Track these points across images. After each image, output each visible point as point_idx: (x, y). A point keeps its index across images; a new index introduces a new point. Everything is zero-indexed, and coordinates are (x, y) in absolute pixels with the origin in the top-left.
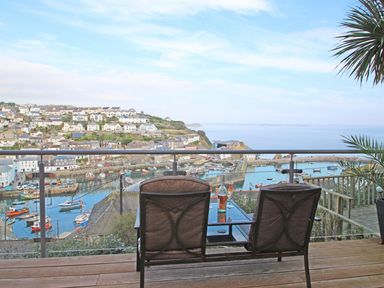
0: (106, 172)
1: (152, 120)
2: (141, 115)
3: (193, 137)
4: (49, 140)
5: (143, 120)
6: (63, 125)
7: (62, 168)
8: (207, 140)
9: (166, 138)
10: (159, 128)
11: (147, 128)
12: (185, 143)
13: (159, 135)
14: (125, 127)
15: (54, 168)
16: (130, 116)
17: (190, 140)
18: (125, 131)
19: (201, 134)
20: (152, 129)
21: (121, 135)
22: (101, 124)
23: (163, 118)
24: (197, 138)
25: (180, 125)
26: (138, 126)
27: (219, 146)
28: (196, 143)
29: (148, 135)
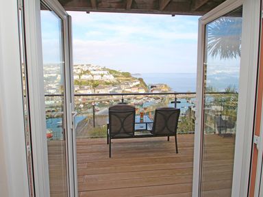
0: (84, 104)
1: (111, 72)
2: (104, 69)
3: (136, 82)
4: (49, 85)
5: (106, 72)
6: (57, 76)
7: (57, 102)
8: (144, 84)
9: (120, 83)
10: (115, 76)
11: (108, 77)
12: (131, 86)
13: (115, 81)
14: (95, 76)
15: (53, 102)
16: (97, 70)
17: (134, 84)
18: (95, 79)
19: (141, 80)
20: (111, 78)
21: (92, 81)
22: (80, 75)
23: (117, 71)
24: (138, 83)
25: (127, 75)
26: (102, 76)
27: (152, 87)
28: (138, 85)
29: (108, 81)
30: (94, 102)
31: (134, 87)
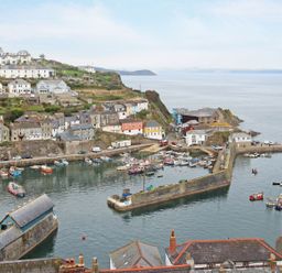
1: (60, 70)
2: (41, 63)
3: (135, 104)
5: (45, 73)
8: (163, 108)
10: (72, 86)
12: (122, 116)
13: (74, 102)
14: (11, 87)
16: (18, 65)
17: (132, 110)
18: (12, 95)
19: (152, 97)
20: (61, 89)
21: (4, 101)
23: (81, 67)
24: (144, 106)
26: (33, 85)
27: (185, 119)
28: (142, 115)
29: (52, 102)
30: (8, 167)
31: (131, 119)
